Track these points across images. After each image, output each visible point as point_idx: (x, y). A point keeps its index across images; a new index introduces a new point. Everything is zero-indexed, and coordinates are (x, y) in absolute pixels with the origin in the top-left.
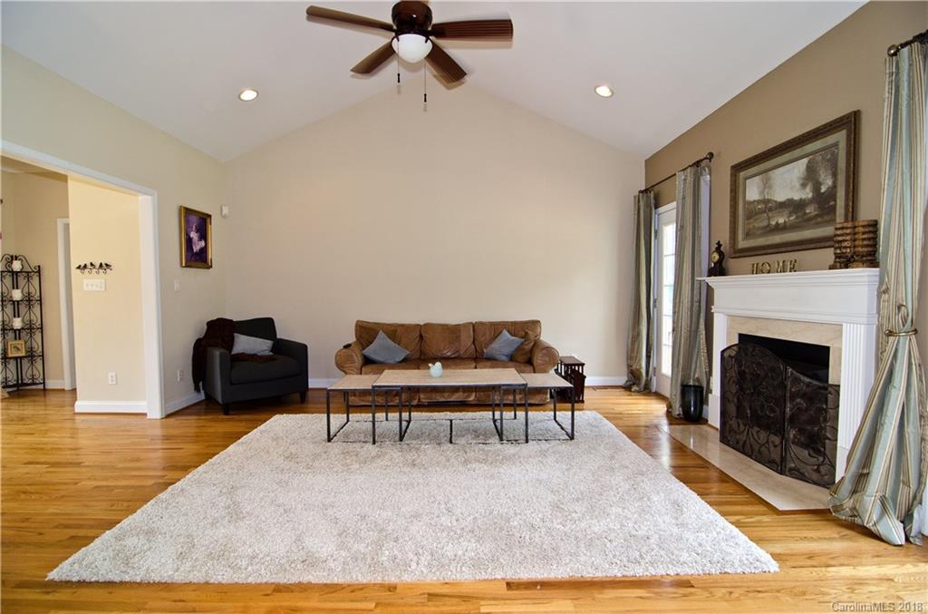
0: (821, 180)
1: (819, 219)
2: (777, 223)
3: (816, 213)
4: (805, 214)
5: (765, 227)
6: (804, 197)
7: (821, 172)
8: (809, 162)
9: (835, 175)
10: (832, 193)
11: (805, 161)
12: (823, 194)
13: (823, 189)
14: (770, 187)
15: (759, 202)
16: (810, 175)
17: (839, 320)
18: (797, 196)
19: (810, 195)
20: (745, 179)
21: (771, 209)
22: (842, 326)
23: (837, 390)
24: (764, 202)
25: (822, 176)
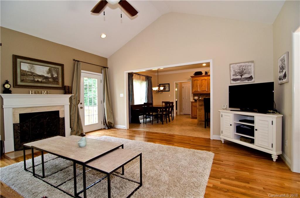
0: (53, 74)
1: (54, 83)
2: (38, 80)
3: (52, 81)
4: (49, 80)
5: (33, 80)
6: (48, 76)
7: (53, 72)
8: (50, 68)
9: (58, 74)
10: (57, 78)
11: (49, 68)
12: (54, 77)
13: (54, 76)
14: (34, 69)
15: (28, 72)
16: (50, 71)
17: (63, 104)
18: (46, 75)
19: (50, 76)
20: (21, 62)
21: (34, 76)
22: (64, 106)
23: (64, 118)
24: (31, 72)
25: (54, 73)
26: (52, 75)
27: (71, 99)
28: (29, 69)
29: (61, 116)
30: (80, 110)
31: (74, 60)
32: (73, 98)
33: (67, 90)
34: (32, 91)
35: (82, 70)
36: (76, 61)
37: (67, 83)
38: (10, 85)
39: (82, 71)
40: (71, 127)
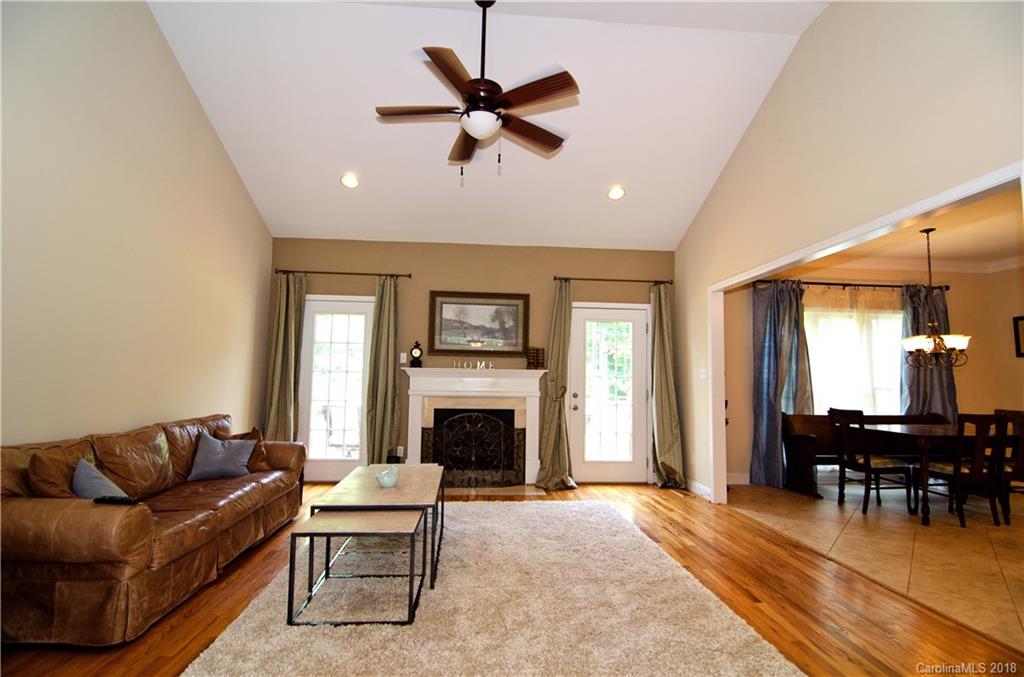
0: (505, 321)
3: (502, 337)
4: (495, 337)
6: (493, 326)
7: (505, 317)
8: (497, 308)
9: (514, 321)
10: (513, 330)
12: (507, 328)
13: (507, 326)
14: (466, 314)
15: (455, 321)
16: (498, 316)
17: (524, 395)
18: (488, 325)
19: (498, 327)
20: (442, 303)
21: (466, 328)
22: (525, 398)
23: (524, 431)
24: (460, 322)
25: (506, 319)
26: (502, 324)
27: (543, 380)
28: (457, 316)
29: (518, 425)
30: (567, 411)
31: (555, 279)
32: (549, 377)
33: (534, 359)
34: (457, 363)
35: (574, 301)
36: (560, 279)
37: (535, 342)
38: (421, 350)
39: (574, 304)
40: (540, 458)
